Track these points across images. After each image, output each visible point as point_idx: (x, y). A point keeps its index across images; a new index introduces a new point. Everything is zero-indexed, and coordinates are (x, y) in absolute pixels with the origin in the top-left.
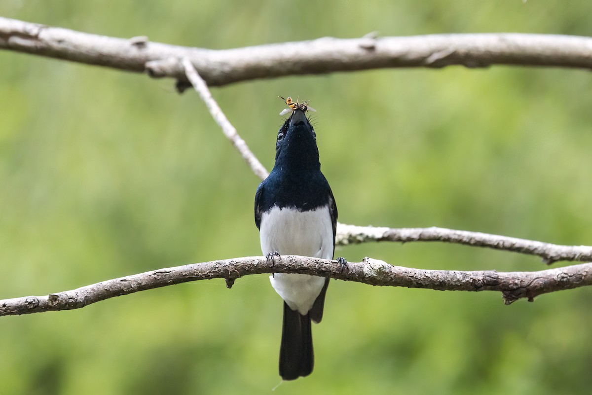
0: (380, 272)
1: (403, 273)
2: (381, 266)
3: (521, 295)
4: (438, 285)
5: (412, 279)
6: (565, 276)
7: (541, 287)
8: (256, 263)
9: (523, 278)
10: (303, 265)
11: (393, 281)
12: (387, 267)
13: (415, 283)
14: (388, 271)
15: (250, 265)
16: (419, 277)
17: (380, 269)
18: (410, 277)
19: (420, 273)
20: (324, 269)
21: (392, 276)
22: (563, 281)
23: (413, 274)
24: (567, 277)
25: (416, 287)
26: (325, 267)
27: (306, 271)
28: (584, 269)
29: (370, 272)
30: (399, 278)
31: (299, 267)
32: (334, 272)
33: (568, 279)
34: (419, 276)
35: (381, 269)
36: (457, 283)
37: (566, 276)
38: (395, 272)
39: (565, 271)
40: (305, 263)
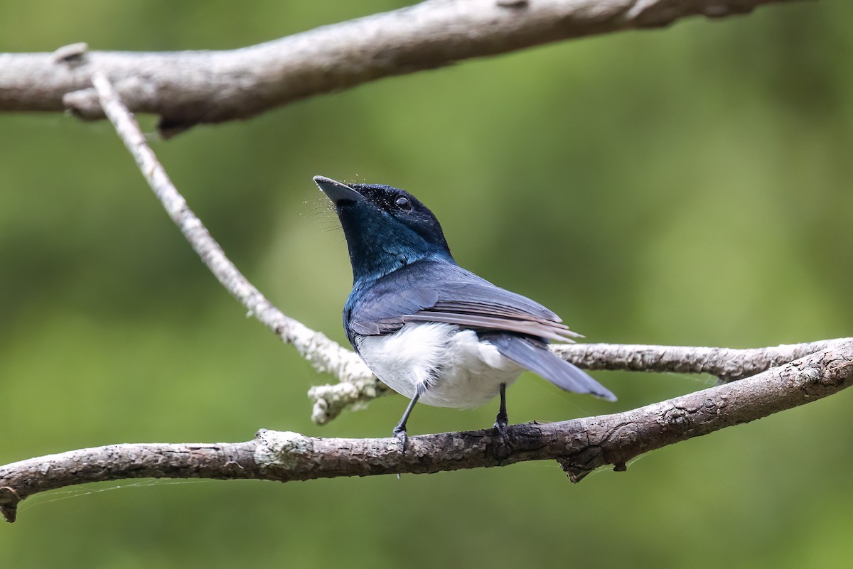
0: (288, 453)
1: (341, 451)
2: (286, 443)
3: (594, 461)
4: (415, 464)
5: (360, 460)
6: (679, 412)
7: (632, 442)
8: (44, 469)
9: (593, 427)
10: (133, 461)
11: (321, 468)
12: (301, 444)
13: (367, 466)
14: (305, 451)
15: (35, 473)
16: (374, 453)
17: (284, 448)
18: (355, 457)
19: (376, 446)
20: (174, 464)
21: (316, 459)
22: (676, 424)
23: (360, 449)
24: (684, 415)
25: (371, 473)
26: (177, 459)
27: (141, 471)
28: (721, 393)
29: (267, 459)
30: (333, 462)
31: (128, 465)
32: (195, 466)
33: (686, 418)
34: (375, 451)
35: (288, 448)
36: (455, 455)
37: (683, 412)
38: (323, 451)
39: (680, 404)
40: (138, 456)
